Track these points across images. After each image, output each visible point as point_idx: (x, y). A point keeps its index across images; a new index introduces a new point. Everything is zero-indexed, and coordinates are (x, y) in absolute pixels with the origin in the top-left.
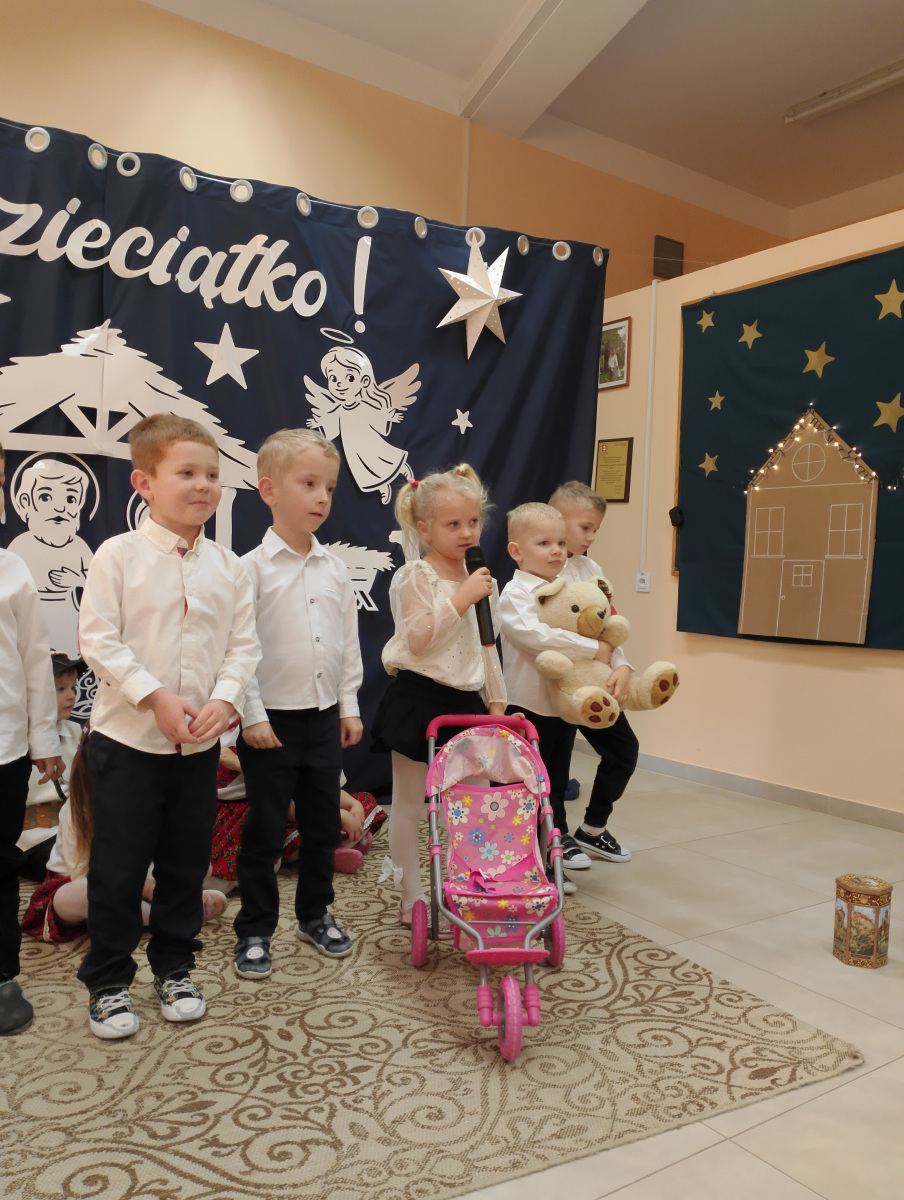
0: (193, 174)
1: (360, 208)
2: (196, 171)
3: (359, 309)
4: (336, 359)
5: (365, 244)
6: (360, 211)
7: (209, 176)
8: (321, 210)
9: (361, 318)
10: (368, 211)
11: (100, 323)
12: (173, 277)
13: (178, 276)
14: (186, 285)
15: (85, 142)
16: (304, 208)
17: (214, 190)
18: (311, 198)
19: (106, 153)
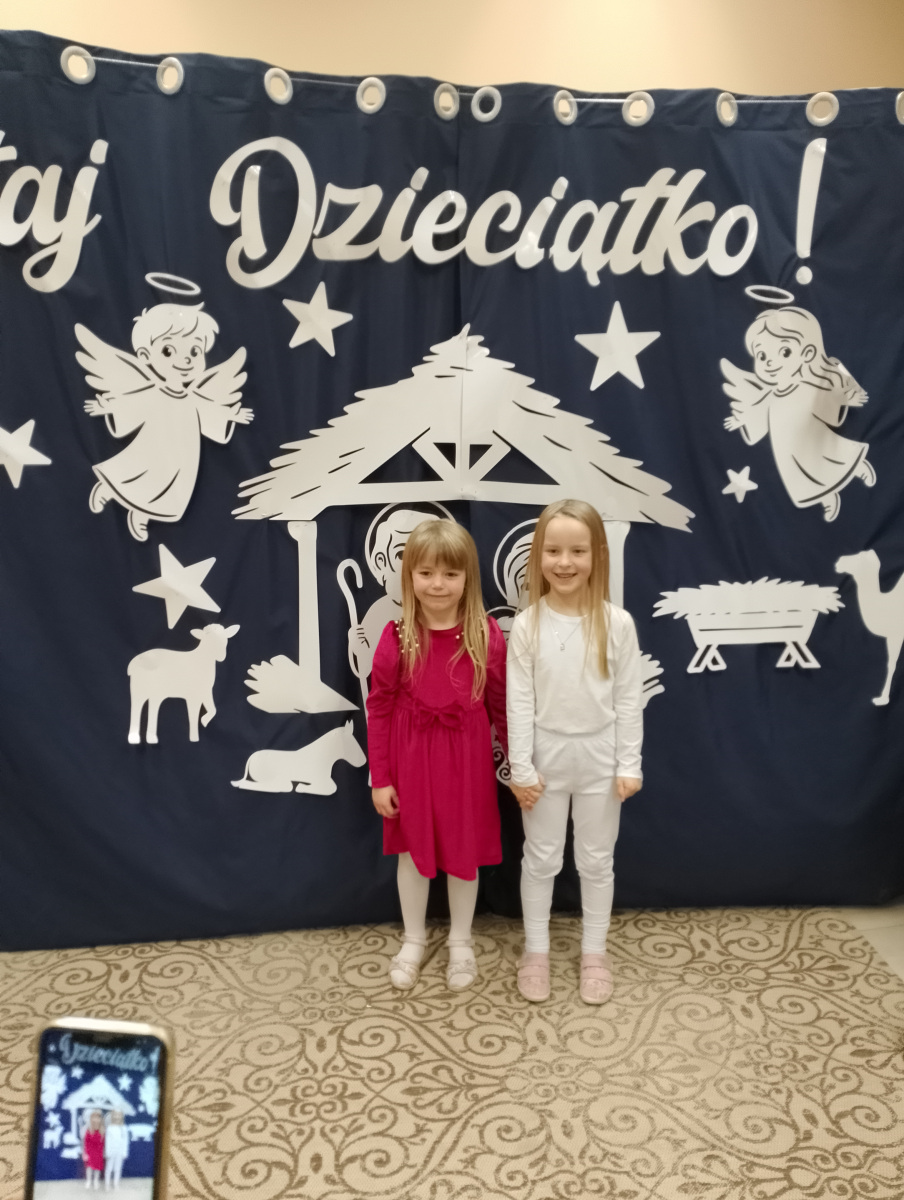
0: (573, 100)
1: (809, 96)
2: (576, 94)
3: (804, 248)
4: (766, 328)
5: (816, 152)
6: (811, 102)
7: (593, 96)
8: (752, 112)
9: (806, 262)
10: (823, 99)
11: (457, 331)
12: (547, 253)
13: (553, 250)
14: (563, 259)
15: (430, 85)
16: (727, 114)
17: (601, 114)
18: (738, 97)
19: (456, 94)
